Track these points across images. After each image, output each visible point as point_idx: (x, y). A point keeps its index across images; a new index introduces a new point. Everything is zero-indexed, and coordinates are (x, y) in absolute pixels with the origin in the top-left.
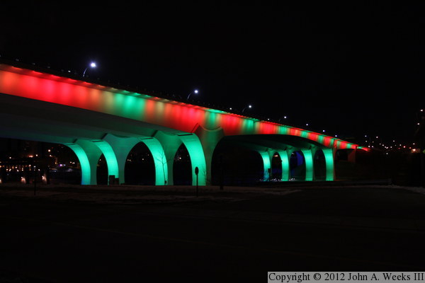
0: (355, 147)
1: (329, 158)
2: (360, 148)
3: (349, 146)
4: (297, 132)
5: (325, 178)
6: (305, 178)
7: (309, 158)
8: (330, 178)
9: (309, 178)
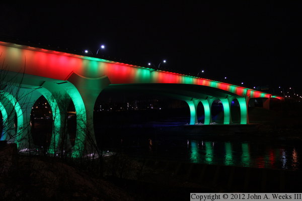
0: (268, 96)
1: (243, 105)
2: (274, 97)
3: (263, 95)
4: (204, 82)
5: (240, 122)
6: (223, 122)
7: (226, 106)
8: (244, 122)
9: (227, 122)
